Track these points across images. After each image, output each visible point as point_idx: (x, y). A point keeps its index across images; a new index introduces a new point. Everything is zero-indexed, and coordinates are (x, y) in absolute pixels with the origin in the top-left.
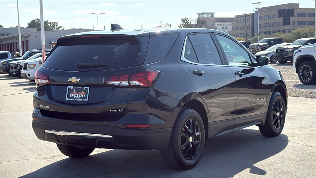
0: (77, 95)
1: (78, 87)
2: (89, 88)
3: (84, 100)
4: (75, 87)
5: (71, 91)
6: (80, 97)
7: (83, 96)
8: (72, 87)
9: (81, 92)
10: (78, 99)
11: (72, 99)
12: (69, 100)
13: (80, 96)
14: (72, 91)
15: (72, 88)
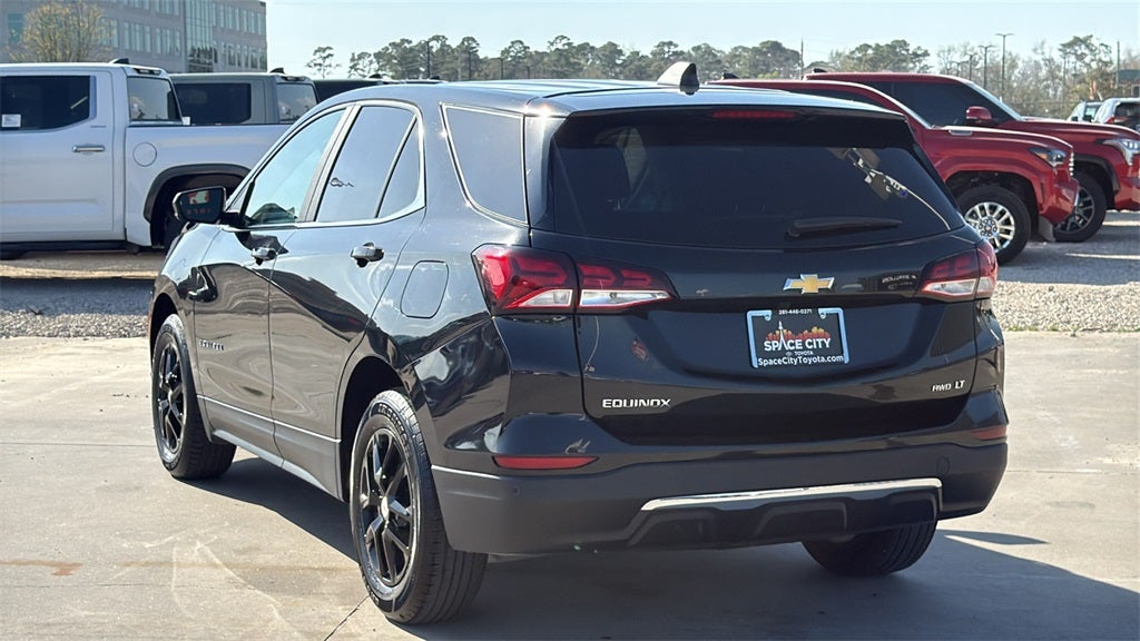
0: (798, 343)
1: (796, 312)
2: (839, 310)
3: (835, 359)
4: (783, 312)
5: (765, 330)
6: (810, 347)
7: (823, 342)
8: (769, 312)
9: (810, 331)
10: (804, 356)
11: (779, 361)
12: (768, 366)
13: (810, 344)
14: (772, 327)
15: (768, 319)
